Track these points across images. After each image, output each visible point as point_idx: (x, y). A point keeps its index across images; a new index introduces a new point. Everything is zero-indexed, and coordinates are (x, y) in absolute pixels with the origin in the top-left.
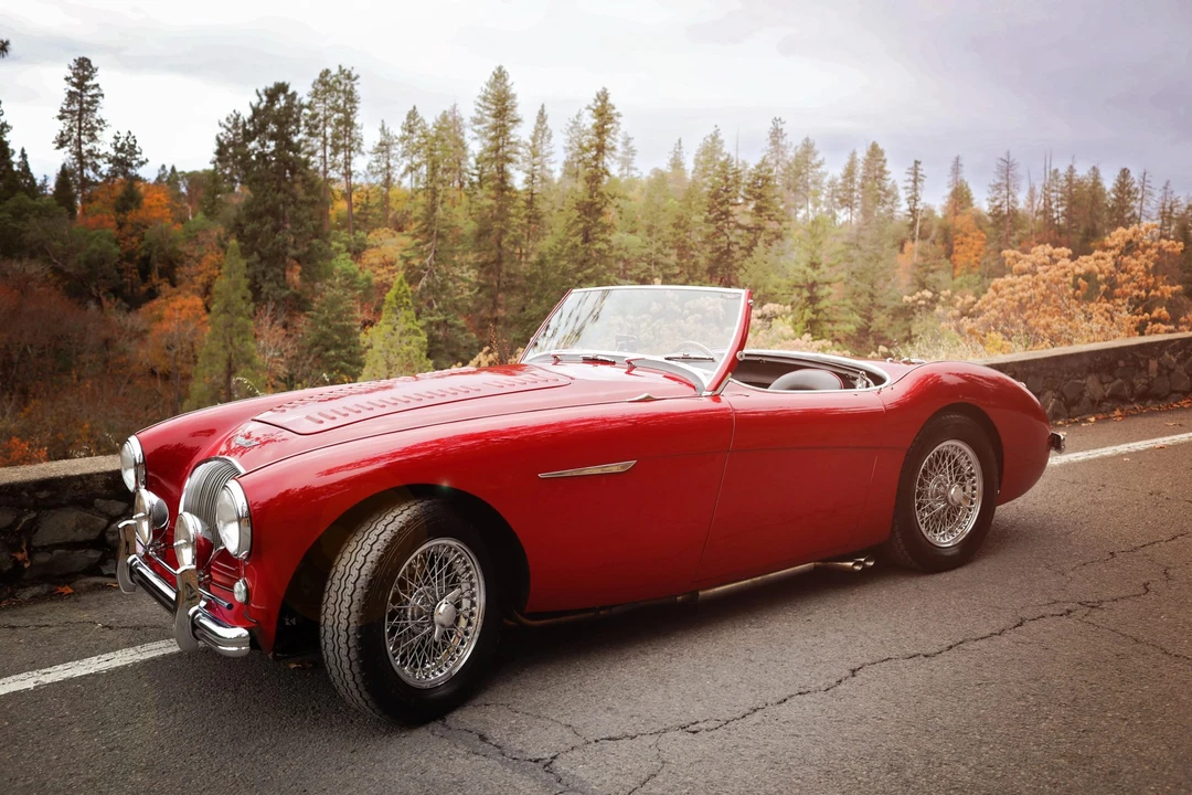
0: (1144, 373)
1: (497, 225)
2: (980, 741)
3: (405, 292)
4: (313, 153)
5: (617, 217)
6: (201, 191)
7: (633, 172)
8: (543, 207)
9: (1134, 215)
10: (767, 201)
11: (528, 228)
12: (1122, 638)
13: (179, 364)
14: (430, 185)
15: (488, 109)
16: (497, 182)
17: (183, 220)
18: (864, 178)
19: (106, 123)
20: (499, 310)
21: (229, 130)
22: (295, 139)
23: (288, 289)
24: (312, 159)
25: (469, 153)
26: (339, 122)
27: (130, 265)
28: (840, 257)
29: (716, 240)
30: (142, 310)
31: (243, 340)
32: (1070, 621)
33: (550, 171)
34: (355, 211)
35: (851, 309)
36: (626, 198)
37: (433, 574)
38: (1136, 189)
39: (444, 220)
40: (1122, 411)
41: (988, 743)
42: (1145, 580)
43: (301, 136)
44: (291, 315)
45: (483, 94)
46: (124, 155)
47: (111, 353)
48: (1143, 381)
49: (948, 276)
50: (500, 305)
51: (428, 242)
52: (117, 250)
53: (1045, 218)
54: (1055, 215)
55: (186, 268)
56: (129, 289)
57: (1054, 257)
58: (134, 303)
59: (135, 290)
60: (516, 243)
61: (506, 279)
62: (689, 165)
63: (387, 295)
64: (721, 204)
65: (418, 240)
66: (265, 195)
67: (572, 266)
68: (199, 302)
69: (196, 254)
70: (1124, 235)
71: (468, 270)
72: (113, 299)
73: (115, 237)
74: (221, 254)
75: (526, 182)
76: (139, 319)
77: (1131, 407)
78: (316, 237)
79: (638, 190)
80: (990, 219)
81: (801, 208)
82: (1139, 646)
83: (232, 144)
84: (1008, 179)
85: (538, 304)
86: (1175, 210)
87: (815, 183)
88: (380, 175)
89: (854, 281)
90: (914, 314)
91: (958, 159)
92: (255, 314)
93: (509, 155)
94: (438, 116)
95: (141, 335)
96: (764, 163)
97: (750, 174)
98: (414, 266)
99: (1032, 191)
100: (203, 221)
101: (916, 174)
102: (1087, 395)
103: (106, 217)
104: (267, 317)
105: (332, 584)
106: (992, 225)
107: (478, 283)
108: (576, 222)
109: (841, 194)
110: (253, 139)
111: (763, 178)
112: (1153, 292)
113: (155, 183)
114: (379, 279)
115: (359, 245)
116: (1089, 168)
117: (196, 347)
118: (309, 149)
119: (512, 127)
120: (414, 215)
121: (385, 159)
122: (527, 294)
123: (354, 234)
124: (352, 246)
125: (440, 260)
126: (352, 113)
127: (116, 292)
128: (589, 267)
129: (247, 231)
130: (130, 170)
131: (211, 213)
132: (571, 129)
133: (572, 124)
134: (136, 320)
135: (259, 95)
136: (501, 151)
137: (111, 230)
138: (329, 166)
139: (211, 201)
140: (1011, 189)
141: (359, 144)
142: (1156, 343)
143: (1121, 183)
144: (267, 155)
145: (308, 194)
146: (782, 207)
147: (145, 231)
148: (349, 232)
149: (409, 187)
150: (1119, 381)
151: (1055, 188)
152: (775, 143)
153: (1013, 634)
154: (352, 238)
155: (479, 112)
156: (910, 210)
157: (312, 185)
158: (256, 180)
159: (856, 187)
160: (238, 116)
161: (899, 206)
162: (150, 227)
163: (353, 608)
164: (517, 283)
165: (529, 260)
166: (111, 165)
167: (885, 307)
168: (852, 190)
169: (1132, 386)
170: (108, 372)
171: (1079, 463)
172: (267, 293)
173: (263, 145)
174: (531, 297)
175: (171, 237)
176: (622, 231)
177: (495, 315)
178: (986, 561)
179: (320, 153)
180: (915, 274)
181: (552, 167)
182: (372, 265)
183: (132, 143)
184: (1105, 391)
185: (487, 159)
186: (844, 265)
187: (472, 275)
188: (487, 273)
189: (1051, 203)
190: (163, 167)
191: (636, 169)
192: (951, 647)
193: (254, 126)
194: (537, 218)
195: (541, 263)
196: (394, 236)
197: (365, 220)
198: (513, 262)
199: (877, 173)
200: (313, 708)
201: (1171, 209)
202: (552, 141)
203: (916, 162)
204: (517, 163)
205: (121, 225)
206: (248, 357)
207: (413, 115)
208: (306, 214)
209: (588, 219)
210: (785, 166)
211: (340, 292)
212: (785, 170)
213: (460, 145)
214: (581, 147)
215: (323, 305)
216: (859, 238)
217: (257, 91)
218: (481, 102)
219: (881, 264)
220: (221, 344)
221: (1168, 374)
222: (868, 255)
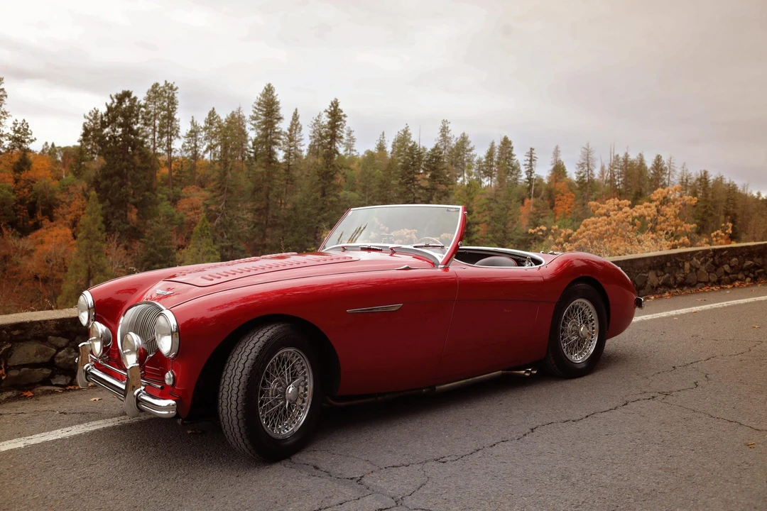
0: (682, 270)
1: (266, 185)
2: (612, 463)
3: (206, 226)
4: (146, 137)
5: (343, 180)
6: (72, 159)
7: (354, 153)
8: (297, 174)
9: (665, 184)
10: (438, 172)
11: (286, 187)
12: (685, 410)
13: (54, 272)
14: (224, 159)
15: (261, 111)
16: (267, 157)
17: (59, 178)
18: (499, 158)
19: (8, 114)
20: (267, 239)
21: (91, 120)
22: (135, 127)
23: (129, 224)
24: (146, 140)
25: (249, 138)
26: (164, 117)
27: (23, 207)
28: (484, 207)
29: (406, 196)
30: (30, 236)
31: (99, 257)
32: (655, 402)
33: (301, 151)
34: (174, 174)
35: (492, 240)
36: (349, 168)
37: (284, 370)
38: (666, 168)
39: (232, 181)
40: (670, 293)
41: (616, 464)
42: (695, 381)
43: (139, 125)
44: (130, 241)
45: (258, 101)
46: (20, 135)
47: (8, 265)
48: (681, 275)
49: (552, 220)
50: (267, 236)
51: (221, 195)
52: (14, 197)
53: (611, 184)
54: (617, 183)
55: (60, 209)
56: (21, 223)
57: (620, 206)
58: (24, 232)
59: (25, 224)
60: (278, 196)
61: (271, 219)
62: (389, 149)
63: (195, 228)
64: (410, 173)
65: (214, 194)
66: (115, 163)
67: (315, 212)
68: (69, 232)
69: (67, 200)
70: (662, 193)
71: (247, 213)
72: (10, 230)
73: (13, 188)
74: (85, 201)
75: (285, 157)
76: (28, 242)
77: (675, 291)
78: (148, 190)
79: (356, 164)
80: (577, 185)
81: (460, 176)
82: (696, 414)
83: (93, 129)
84: (588, 160)
85: (292, 235)
86: (689, 181)
87: (468, 161)
88: (190, 152)
89: (493, 223)
90: (531, 243)
91: (557, 147)
92: (106, 240)
93: (274, 140)
94: (229, 115)
95: (29, 253)
96: (437, 147)
97: (428, 155)
98: (211, 210)
99: (603, 168)
100: (73, 179)
101: (531, 156)
102: (649, 283)
103: (7, 176)
104: (114, 242)
105: (227, 373)
106: (578, 189)
107: (253, 222)
108: (318, 183)
109: (485, 168)
110: (108, 126)
111: (436, 157)
112: (679, 228)
113: (40, 154)
114: (189, 218)
115: (175, 196)
116: (637, 154)
117: (66, 261)
118: (144, 134)
119: (277, 123)
120: (212, 177)
121: (194, 142)
122: (285, 229)
123: (172, 189)
124: (171, 197)
125: (229, 206)
126: (173, 111)
127: (13, 224)
128: (326, 212)
129: (102, 186)
130: (23, 145)
131: (78, 174)
132: (314, 124)
133: (315, 122)
134: (26, 243)
135: (112, 98)
136: (269, 137)
137: (10, 184)
138: (157, 145)
139: (78, 166)
140: (590, 166)
141: (177, 131)
142: (689, 252)
143: (657, 164)
144: (116, 137)
145: (142, 162)
146: (448, 176)
147: (33, 185)
148: (169, 188)
149: (209, 159)
150: (667, 275)
151: (617, 166)
152: (443, 136)
153: (623, 410)
154: (171, 191)
155: (255, 112)
156: (528, 178)
157: (146, 157)
158: (109, 153)
159: (494, 164)
160: (97, 111)
161: (521, 176)
162: (37, 182)
163: (241, 387)
164: (279, 222)
165: (287, 207)
166: (11, 142)
167: (513, 239)
168: (492, 166)
169: (675, 278)
170: (6, 277)
171: (648, 320)
172: (115, 227)
173: (114, 131)
174: (287, 231)
175: (51, 189)
176: (346, 190)
177: (264, 243)
178: (601, 372)
179: (151, 137)
180: (531, 219)
181: (302, 148)
182: (184, 209)
183: (26, 127)
184: (659, 281)
185: (260, 142)
186: (487, 213)
187: (249, 216)
188: (260, 215)
189: (614, 176)
190: (46, 143)
191: (355, 151)
192: (587, 416)
193: (108, 118)
194: (292, 180)
195: (294, 209)
196: (199, 191)
197: (180, 180)
198: (276, 208)
199: (507, 155)
200: (207, 454)
201: (687, 180)
202: (302, 132)
203: (531, 149)
204: (280, 145)
205: (17, 181)
206: (101, 267)
207: (212, 113)
208: (142, 175)
209: (325, 182)
210: (450, 150)
211: (163, 227)
212: (449, 152)
213: (243, 134)
214: (320, 135)
215: (152, 235)
216: (496, 195)
217: (111, 96)
218: (257, 106)
219: (510, 212)
220: (84, 259)
221: (696, 271)
222: (502, 206)
